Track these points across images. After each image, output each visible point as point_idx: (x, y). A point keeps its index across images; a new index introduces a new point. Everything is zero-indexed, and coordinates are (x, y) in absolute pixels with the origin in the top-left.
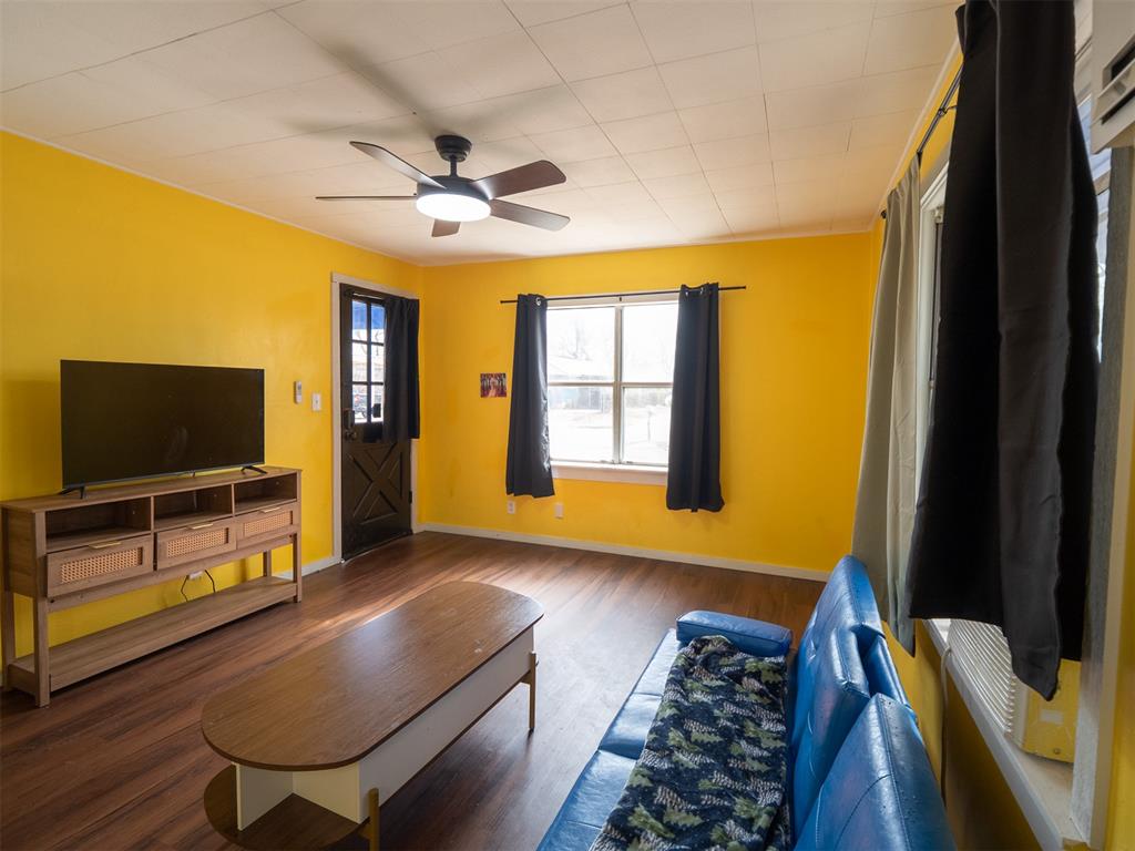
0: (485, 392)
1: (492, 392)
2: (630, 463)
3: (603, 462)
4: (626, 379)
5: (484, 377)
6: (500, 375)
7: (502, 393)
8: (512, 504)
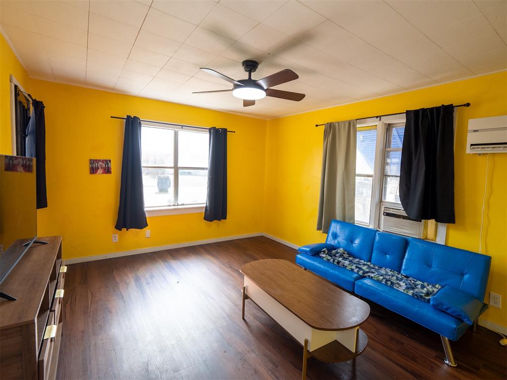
0: (93, 170)
1: (100, 171)
2: (183, 205)
3: (170, 206)
4: (180, 165)
5: (92, 162)
6: (106, 161)
7: (108, 171)
8: (116, 236)
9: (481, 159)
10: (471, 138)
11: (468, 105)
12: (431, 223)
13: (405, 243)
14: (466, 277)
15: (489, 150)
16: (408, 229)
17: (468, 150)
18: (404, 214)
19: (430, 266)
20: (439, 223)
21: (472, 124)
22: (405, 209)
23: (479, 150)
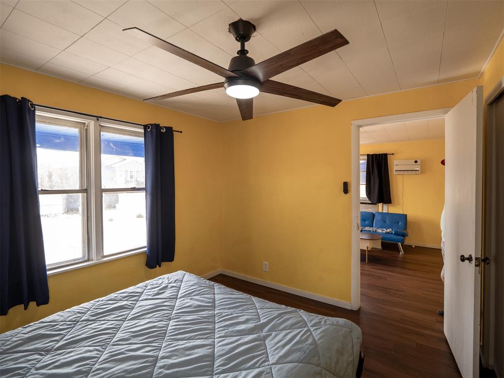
9: (398, 176)
10: (396, 168)
11: (393, 154)
12: (380, 205)
13: (373, 215)
14: (400, 223)
15: (402, 173)
16: (370, 209)
17: (395, 173)
18: (370, 202)
19: (386, 222)
20: (384, 204)
21: (395, 162)
22: (370, 200)
23: (398, 173)
